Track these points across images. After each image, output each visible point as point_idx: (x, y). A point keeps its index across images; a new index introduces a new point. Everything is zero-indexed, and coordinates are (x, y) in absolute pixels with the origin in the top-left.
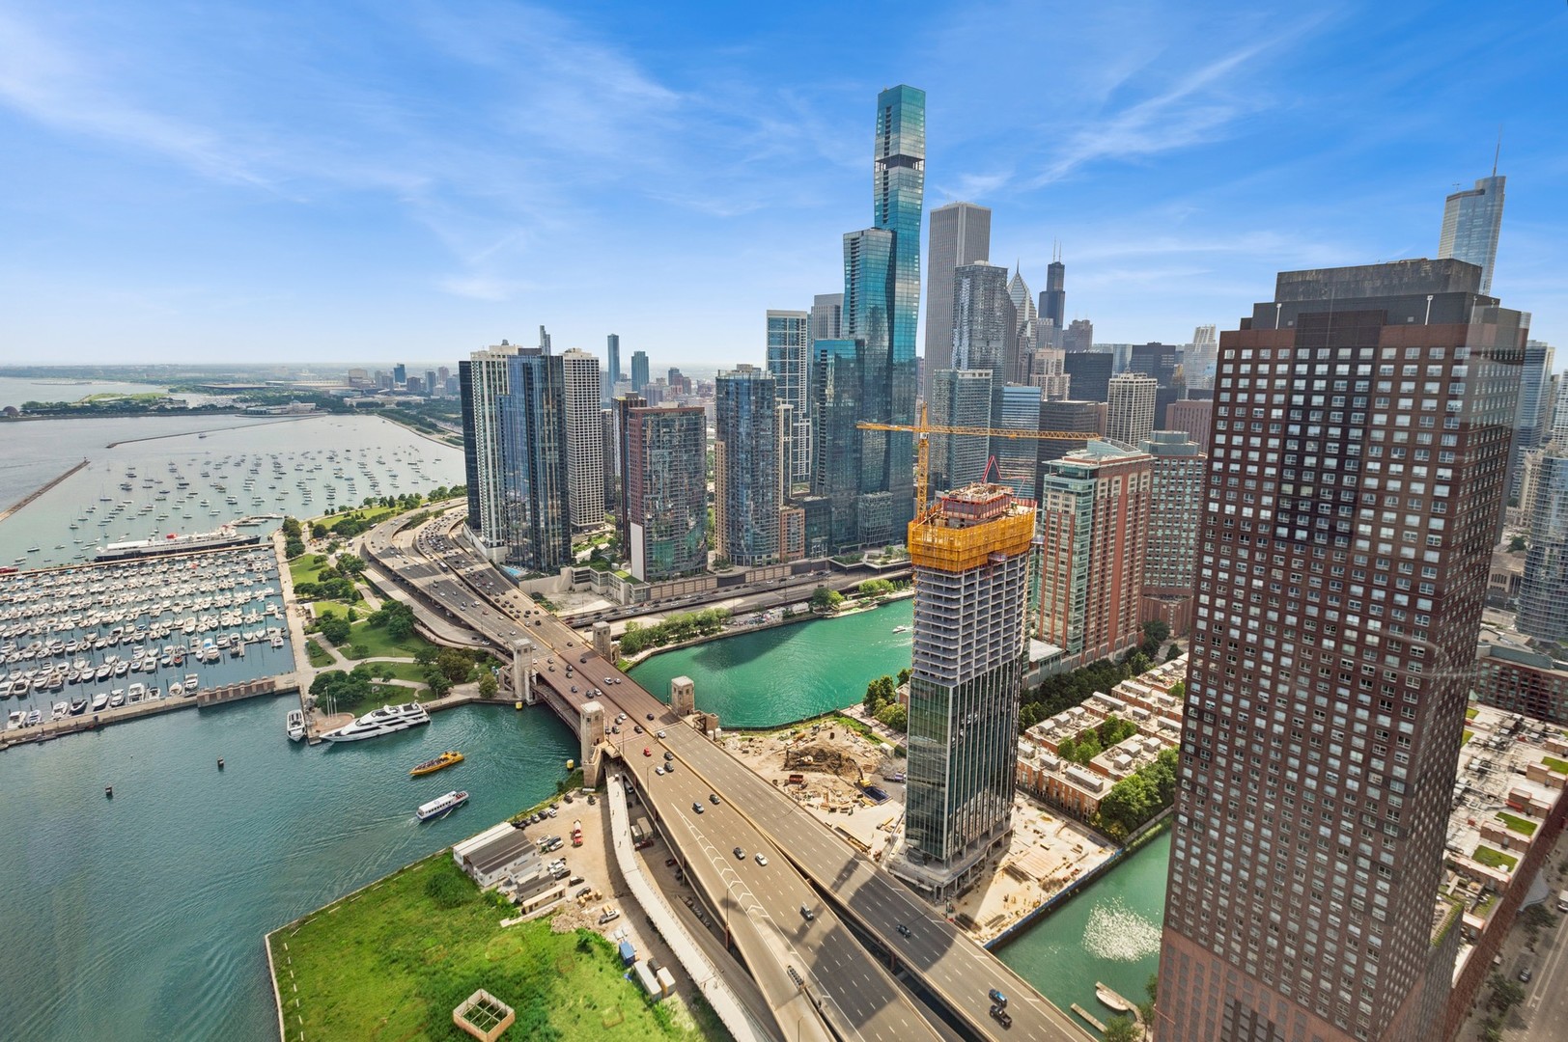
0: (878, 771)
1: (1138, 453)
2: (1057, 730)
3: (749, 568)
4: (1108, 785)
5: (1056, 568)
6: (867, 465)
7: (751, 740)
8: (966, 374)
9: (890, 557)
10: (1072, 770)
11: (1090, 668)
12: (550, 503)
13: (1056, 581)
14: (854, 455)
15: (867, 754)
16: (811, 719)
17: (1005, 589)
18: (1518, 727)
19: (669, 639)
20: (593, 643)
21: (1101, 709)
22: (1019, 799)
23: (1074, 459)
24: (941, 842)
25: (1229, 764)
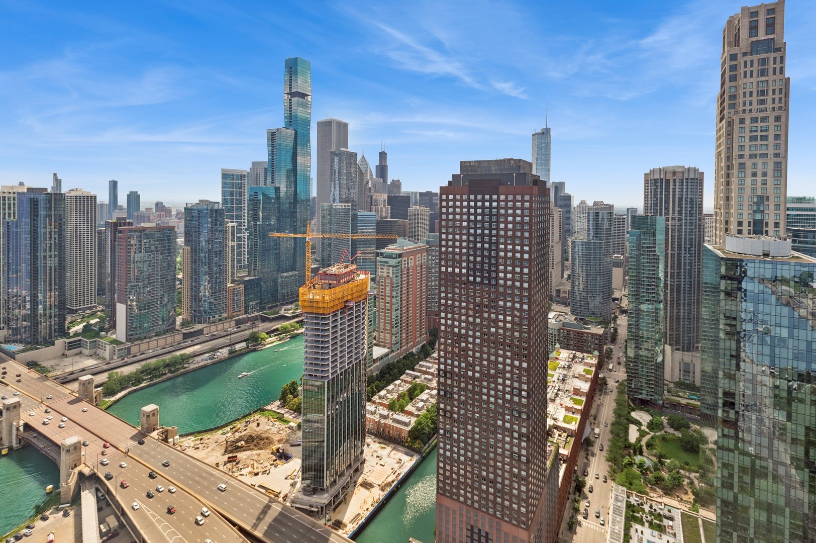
0: (287, 441)
1: (420, 244)
2: (388, 395)
3: (206, 325)
4: (413, 420)
5: (385, 306)
6: (283, 257)
7: (201, 439)
8: (338, 205)
9: (297, 309)
10: (395, 416)
11: (404, 358)
12: (48, 294)
13: (385, 313)
14: (275, 252)
15: (281, 432)
16: (244, 417)
17: (355, 320)
18: (574, 357)
19: (143, 380)
20: (78, 392)
21: (409, 379)
22: (368, 440)
23: (391, 249)
24: (323, 477)
25: (459, 397)
